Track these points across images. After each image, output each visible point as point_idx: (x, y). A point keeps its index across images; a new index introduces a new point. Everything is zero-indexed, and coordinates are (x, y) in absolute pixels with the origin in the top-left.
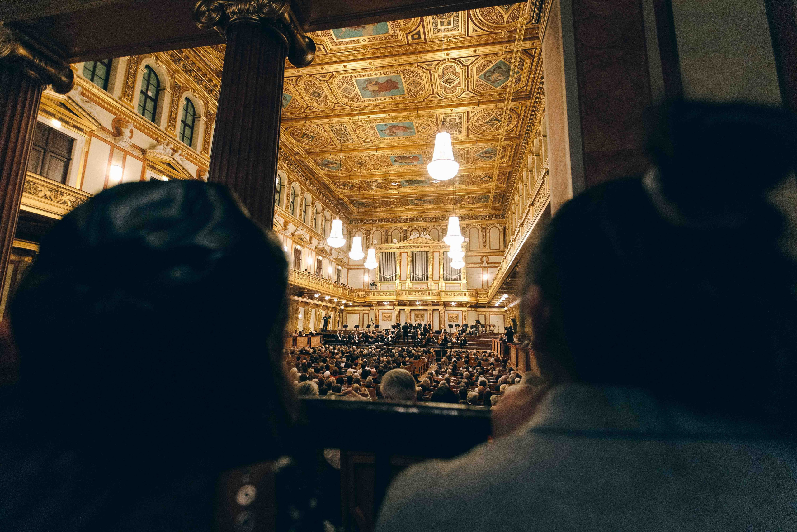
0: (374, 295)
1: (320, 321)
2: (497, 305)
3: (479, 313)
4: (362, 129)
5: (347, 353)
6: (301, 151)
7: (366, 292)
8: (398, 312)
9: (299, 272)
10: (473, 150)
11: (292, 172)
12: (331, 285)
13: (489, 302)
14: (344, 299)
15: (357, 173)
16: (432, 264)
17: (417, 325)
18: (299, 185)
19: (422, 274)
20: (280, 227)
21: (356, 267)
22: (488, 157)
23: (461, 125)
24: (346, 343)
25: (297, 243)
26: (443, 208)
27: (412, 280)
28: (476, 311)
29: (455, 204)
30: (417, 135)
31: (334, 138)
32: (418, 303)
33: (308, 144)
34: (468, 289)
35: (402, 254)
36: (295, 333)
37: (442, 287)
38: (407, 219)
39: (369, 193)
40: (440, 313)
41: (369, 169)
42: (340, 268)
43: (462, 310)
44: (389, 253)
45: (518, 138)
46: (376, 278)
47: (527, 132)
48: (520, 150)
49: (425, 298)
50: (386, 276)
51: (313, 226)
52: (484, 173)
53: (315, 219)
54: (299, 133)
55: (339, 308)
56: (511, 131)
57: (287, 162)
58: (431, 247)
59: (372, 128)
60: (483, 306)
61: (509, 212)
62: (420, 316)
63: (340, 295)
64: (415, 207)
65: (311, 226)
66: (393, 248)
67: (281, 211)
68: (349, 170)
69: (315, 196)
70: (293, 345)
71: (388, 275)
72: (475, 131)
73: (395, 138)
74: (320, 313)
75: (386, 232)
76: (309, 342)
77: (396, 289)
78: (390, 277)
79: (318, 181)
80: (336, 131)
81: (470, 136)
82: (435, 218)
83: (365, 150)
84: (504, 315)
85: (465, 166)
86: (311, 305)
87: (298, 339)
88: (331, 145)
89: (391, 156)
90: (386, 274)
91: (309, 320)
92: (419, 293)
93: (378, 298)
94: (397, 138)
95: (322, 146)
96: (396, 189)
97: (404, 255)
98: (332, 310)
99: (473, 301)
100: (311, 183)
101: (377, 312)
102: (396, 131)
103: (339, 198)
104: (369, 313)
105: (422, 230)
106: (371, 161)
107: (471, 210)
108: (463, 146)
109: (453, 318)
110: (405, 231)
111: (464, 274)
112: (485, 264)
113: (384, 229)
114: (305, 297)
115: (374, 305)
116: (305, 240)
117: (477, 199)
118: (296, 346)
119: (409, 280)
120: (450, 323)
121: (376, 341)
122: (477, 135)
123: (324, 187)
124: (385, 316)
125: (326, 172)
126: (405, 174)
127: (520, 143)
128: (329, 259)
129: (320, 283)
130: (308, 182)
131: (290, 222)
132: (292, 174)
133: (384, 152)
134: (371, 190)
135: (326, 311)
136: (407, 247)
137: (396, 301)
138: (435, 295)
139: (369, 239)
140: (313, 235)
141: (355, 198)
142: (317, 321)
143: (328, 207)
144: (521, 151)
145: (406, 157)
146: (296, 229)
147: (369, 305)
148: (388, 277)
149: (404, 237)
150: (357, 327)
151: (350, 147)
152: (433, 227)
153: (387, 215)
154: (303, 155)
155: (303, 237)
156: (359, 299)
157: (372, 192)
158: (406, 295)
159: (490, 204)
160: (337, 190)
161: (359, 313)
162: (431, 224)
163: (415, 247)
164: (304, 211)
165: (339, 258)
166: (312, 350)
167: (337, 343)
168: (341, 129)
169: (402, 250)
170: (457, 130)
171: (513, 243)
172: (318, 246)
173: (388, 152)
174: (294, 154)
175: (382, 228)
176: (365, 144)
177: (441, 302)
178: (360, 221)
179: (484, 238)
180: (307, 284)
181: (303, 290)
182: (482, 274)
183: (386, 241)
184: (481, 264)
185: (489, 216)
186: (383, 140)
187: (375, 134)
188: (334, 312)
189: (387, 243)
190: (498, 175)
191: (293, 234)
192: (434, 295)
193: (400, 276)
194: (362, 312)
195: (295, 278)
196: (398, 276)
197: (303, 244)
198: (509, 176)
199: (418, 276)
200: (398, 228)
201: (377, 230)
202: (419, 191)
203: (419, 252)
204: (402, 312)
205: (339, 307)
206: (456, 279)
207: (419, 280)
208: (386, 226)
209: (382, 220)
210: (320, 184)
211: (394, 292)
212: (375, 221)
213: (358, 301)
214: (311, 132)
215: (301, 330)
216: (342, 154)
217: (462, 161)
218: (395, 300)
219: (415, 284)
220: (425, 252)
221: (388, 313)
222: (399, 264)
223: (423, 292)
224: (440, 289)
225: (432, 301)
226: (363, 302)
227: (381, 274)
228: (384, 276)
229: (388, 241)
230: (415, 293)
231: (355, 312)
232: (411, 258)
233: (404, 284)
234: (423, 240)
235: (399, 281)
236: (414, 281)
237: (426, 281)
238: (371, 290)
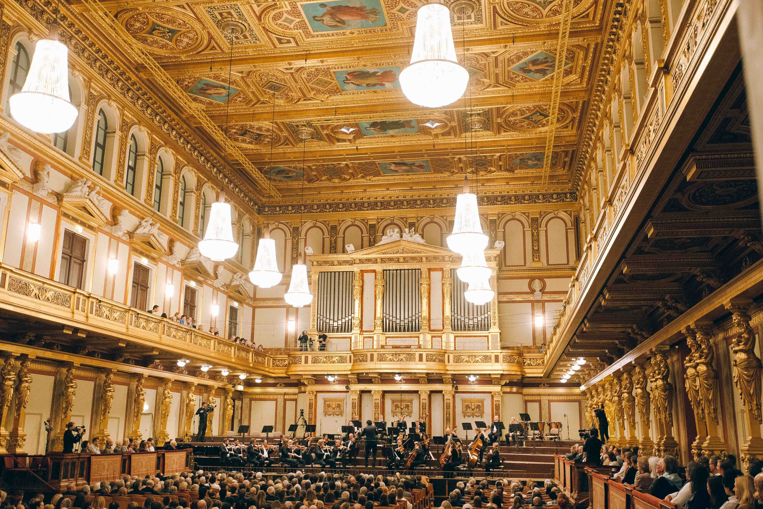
0: (306, 362)
1: (190, 417)
2: (563, 381)
3: (527, 398)
4: (273, 13)
5: (233, 490)
6: (151, 63)
7: (289, 355)
8: (356, 397)
9: (138, 314)
10: (508, 56)
11: (131, 105)
12: (212, 341)
13: (548, 375)
14: (243, 371)
15: (269, 107)
16: (426, 295)
17: (395, 425)
18: (146, 133)
19: (406, 317)
20: (103, 217)
21: (270, 303)
22: (537, 71)
23: (480, 5)
24: (244, 465)
25: (142, 253)
26: (448, 181)
27: (384, 330)
28: (521, 393)
29: (473, 172)
30: (389, 26)
31: (216, 32)
32: (397, 378)
33: (163, 47)
34: (503, 348)
35: (365, 275)
36: (129, 446)
37: (448, 343)
38: (376, 204)
39: (296, 149)
40: (446, 397)
41: (292, 100)
42: (236, 304)
43: (490, 392)
44: (337, 274)
45: (599, 30)
46: (311, 326)
47: (618, 16)
48: (603, 55)
49: (413, 366)
50: (331, 322)
51: (178, 218)
52: (531, 105)
53: (182, 204)
54: (143, 23)
55: (233, 389)
56: (583, 17)
57: (120, 84)
58: (424, 259)
59: (294, 12)
60: (535, 383)
61: (586, 187)
62: (404, 404)
63: (232, 362)
64: (392, 178)
65: (173, 217)
66: (346, 262)
67: (104, 184)
68: (251, 101)
69: (181, 154)
70: (123, 472)
71: (336, 319)
72: (511, 16)
73: (344, 34)
74: (190, 401)
75: (334, 230)
76: (161, 464)
77: (352, 349)
78: (340, 322)
79: (187, 124)
80: (219, 18)
81: (500, 27)
82: (434, 200)
83: (282, 58)
84: (579, 402)
85: (493, 92)
86: (170, 385)
87: (134, 458)
88: (211, 49)
89: (337, 70)
90: (332, 318)
91: (165, 416)
92: (400, 357)
93: (314, 369)
94: (348, 32)
95: (192, 50)
96: (350, 141)
97: (369, 278)
98: (217, 395)
99: (513, 373)
100: (173, 129)
101: (313, 397)
102: (344, 18)
103: (232, 161)
104: (296, 400)
105: (408, 226)
106: (296, 82)
107: (508, 183)
108: (486, 49)
109: (473, 410)
110: (373, 227)
111: (493, 314)
112: (538, 296)
113: (328, 224)
114: (156, 367)
115: (306, 383)
116: (159, 246)
117: (518, 161)
118: (129, 473)
119: (379, 329)
120: (467, 420)
121: (307, 459)
122: (512, 26)
123: (203, 139)
124: (329, 406)
125: (203, 107)
126: (370, 109)
127: (602, 43)
128: (210, 285)
129: (188, 337)
130: (166, 126)
131: (126, 209)
132: (130, 109)
133: (322, 62)
134: (301, 145)
135: (205, 395)
136: (375, 261)
137: (352, 374)
138: (435, 361)
139: (297, 244)
140: (176, 235)
141: (267, 160)
142: (184, 418)
143: (210, 178)
144: (605, 58)
145: (368, 73)
146: (138, 223)
147: (296, 382)
148: (335, 324)
149: (370, 241)
150: (267, 429)
151: (251, 52)
152: (429, 220)
153: (335, 196)
154: (152, 68)
155: (154, 240)
156: (276, 371)
157: (300, 148)
158: (372, 360)
159: (546, 170)
160: (229, 142)
161: (276, 400)
162: (426, 214)
163: (391, 260)
164: (157, 186)
165: (234, 283)
166: (160, 484)
167: (222, 464)
168: (229, 13)
169: (365, 267)
170: (473, 15)
171: (593, 244)
172: (187, 258)
173: (330, 62)
174: (136, 68)
175: (324, 223)
176: (282, 46)
177: (446, 374)
178: (280, 207)
179: (536, 240)
180: (157, 339)
181: (150, 352)
182: (533, 314)
183: (333, 249)
184: (528, 296)
185: (543, 195)
186: (320, 38)
187: (302, 25)
188: (223, 397)
189: (335, 253)
190: (561, 110)
191: (131, 234)
192: (431, 360)
193: (361, 322)
194: (282, 397)
195: (130, 327)
196: (356, 322)
197: (154, 255)
198: (582, 113)
199: (398, 321)
200: (357, 223)
201: (315, 226)
202: (397, 144)
203: (401, 270)
204: (365, 397)
205: (234, 387)
206: (476, 327)
207: (400, 328)
208: (333, 217)
209: (325, 205)
210: (194, 131)
211: (348, 355)
212: (309, 208)
213: (273, 375)
214: (168, 21)
215: (145, 438)
216: (233, 67)
217: (485, 80)
218: (349, 373)
219: (392, 337)
220: (412, 270)
221: (335, 400)
222: (359, 296)
223: (408, 354)
224: (444, 348)
225: (428, 373)
226: (284, 375)
227: (321, 317)
228: (328, 321)
229: (335, 249)
230: (391, 357)
231: (267, 397)
232: (385, 284)
233: (370, 337)
234: (409, 245)
235: (359, 332)
236: (389, 331)
237: (415, 331)
238: (301, 350)
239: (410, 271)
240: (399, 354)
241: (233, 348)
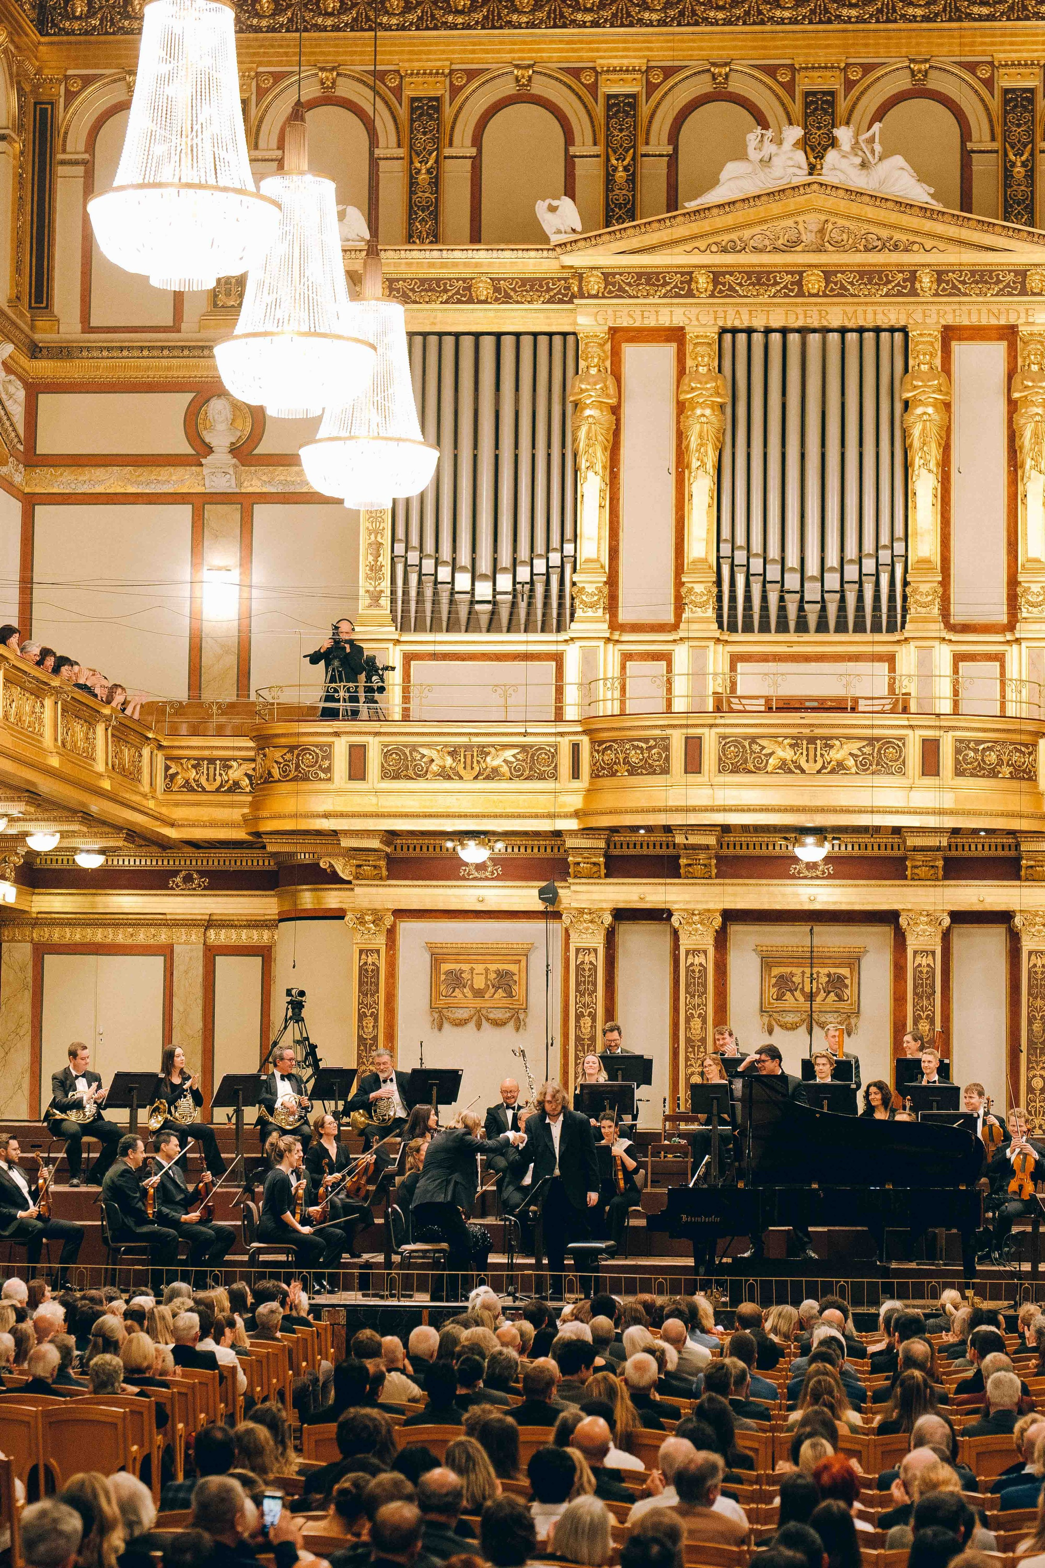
0: (357, 771)
7: (263, 741)
8: (592, 938)
14: (63, 812)
16: (934, 453)
19: (832, 560)
27: (728, 622)
32: (807, 850)
37: (1038, 686)
40: (1027, 944)
44: (488, 344)
46: (364, 601)
49: (893, 799)
50: (463, 581)
58: (926, 280)
62: (821, 974)
66: (537, 287)
71: (484, 566)
75: (425, 118)
77: (571, 713)
78: (504, 582)
90: (464, 558)
92: (836, 755)
97: (648, 366)
101: (380, 942)
104: (265, 953)
105: (797, 109)
110: (622, 107)
113: (397, 92)
115: (344, 872)
119: (701, 618)
124: (456, 980)
136: (683, 286)
137: (585, 830)
138: (993, 774)
148: (484, 590)
149: (609, 179)
152: (903, 82)
158: (693, 764)
161: (167, 952)
162: (889, 52)
163: (760, 279)
169: (630, 311)
175: (374, 81)
177: (1039, 836)
183: (426, 218)
189: (435, 237)
192: (979, 770)
193: (612, 581)
194: (195, 936)
196: (586, 581)
199: (792, 581)
200: (541, 87)
201: (328, 100)
203: (803, 331)
207: (802, 613)
208: (422, 55)
211: (565, 744)
213: (172, 833)
218: (572, 824)
219: (765, 658)
220: (861, 330)
221: (485, 953)
222: (600, 457)
223: (871, 740)
224: (1011, 710)
225: (955, 831)
226: (240, 835)
227: (413, 557)
228: (444, 573)
229: (435, 215)
230: (788, 754)
231: (121, 937)
232: (728, 400)
233: (656, 657)
234: (855, 208)
235: (603, 629)
236: (748, 628)
237: (876, 628)
238: (330, 714)
239: (852, 337)
240: (827, 742)
241: (48, 702)
